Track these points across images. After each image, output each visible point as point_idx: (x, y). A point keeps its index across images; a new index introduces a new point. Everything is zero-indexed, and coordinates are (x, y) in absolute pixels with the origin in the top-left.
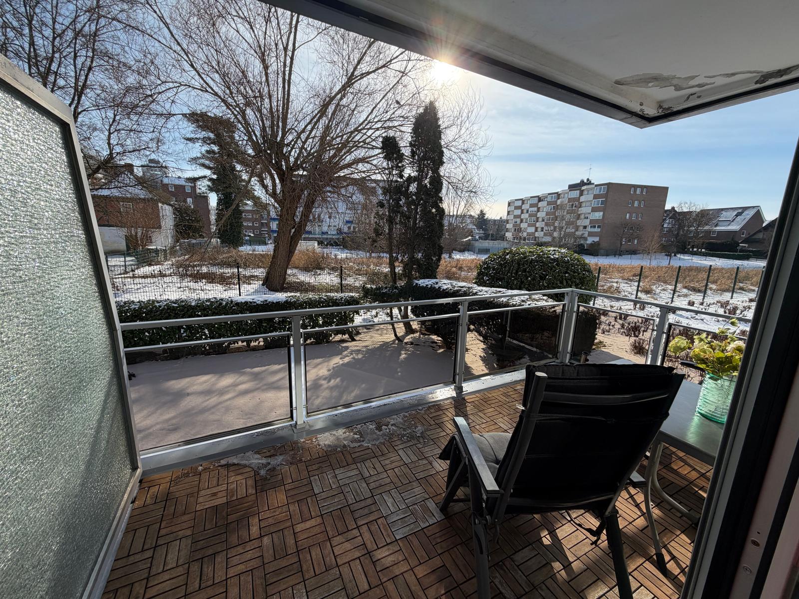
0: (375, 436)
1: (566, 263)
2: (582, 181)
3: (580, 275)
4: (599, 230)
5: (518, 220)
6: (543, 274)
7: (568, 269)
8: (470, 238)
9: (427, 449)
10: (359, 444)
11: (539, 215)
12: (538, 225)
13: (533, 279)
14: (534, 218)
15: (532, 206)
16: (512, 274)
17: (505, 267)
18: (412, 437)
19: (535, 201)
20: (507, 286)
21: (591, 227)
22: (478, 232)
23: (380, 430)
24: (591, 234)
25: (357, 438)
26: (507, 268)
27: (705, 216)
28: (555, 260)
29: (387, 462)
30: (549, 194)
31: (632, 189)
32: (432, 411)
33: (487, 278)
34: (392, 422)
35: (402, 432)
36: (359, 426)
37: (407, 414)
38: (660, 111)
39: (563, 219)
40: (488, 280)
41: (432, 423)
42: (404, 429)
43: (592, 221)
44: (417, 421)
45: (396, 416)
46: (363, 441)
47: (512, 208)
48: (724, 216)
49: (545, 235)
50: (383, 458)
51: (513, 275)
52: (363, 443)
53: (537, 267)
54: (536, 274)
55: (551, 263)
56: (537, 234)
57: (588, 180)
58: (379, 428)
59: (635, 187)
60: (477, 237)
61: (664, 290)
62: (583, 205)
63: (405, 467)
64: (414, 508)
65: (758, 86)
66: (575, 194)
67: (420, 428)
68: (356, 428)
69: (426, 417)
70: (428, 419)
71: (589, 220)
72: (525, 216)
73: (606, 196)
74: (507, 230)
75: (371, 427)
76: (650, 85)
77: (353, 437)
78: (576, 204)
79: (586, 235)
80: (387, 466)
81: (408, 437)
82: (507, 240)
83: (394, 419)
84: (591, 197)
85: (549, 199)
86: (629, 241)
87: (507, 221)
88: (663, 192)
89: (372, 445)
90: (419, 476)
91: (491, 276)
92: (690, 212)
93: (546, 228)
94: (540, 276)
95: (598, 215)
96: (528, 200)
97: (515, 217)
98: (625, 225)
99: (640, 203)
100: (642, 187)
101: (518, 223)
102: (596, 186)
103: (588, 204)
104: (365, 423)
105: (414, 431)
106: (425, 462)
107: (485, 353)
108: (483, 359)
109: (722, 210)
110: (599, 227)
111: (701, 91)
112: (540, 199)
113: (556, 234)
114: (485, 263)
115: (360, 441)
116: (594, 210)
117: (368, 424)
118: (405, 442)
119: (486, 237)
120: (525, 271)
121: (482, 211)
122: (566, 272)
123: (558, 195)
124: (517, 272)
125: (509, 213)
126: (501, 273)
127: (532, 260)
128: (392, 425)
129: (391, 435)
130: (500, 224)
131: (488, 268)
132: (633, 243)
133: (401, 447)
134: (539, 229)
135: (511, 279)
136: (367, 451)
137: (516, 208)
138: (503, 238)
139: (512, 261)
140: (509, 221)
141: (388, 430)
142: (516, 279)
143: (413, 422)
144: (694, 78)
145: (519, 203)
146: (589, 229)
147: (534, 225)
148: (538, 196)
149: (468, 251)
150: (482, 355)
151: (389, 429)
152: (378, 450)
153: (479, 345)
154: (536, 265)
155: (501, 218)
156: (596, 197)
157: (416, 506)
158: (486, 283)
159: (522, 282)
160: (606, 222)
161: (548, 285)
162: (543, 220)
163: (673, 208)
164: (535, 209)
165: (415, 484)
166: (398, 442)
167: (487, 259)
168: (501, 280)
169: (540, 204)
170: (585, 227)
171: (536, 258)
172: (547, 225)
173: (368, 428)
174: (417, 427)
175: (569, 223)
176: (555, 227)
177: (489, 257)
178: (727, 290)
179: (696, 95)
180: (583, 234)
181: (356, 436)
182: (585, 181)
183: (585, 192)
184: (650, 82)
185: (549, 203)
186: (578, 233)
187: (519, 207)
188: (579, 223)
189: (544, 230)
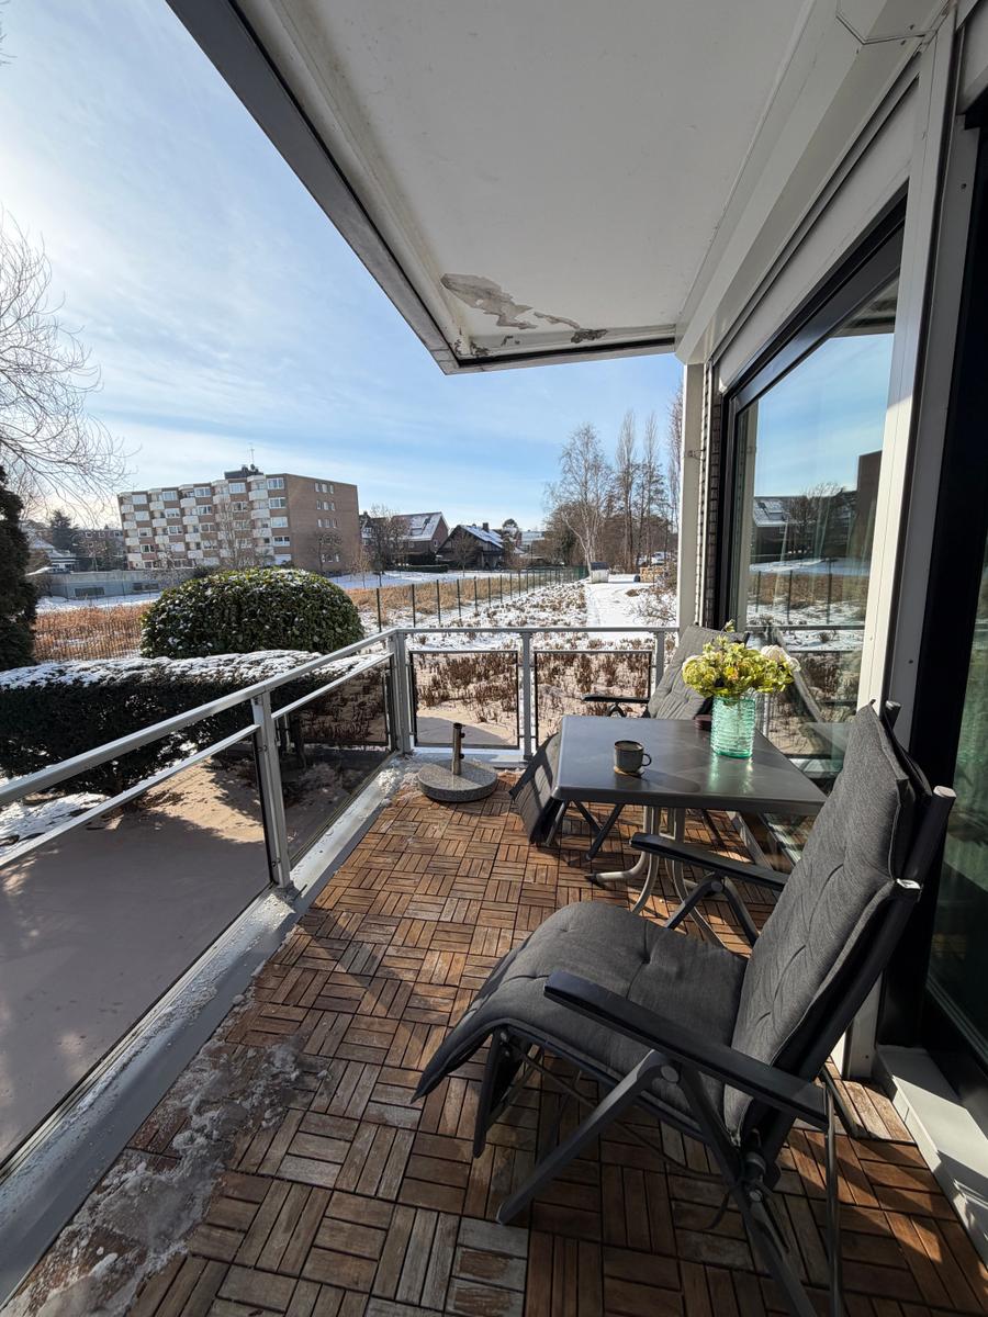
0: (173, 1200)
1: (316, 592)
2: (245, 469)
3: (342, 609)
4: (287, 544)
5: (148, 531)
6: (288, 616)
7: (323, 602)
8: (46, 569)
9: (343, 1093)
10: (134, 1284)
11: (186, 520)
12: (188, 538)
13: (274, 627)
14: (176, 528)
15: (168, 505)
16: (229, 624)
17: (212, 613)
18: (283, 1095)
19: (173, 497)
20: (226, 647)
21: (276, 540)
22: (61, 555)
23: (173, 1159)
24: (278, 551)
25: (112, 1269)
26: (217, 615)
27: (400, 523)
28: (299, 589)
29: (279, 1240)
30: (196, 486)
31: (317, 486)
32: (272, 983)
33: (176, 641)
34: (193, 1100)
35: (247, 1105)
36: (83, 1218)
37: (215, 1043)
38: (474, 351)
39: (229, 527)
40: (179, 644)
41: (297, 1014)
42: (243, 1092)
43: (274, 531)
44: (258, 1039)
45: (189, 1075)
46: (142, 1257)
47: (127, 508)
48: (418, 523)
49: (206, 554)
50: (258, 1242)
51: (234, 625)
52: (148, 1267)
53: (274, 604)
54: (277, 616)
55: (294, 595)
56: (191, 556)
57: (253, 467)
58: (163, 1157)
59: (320, 482)
60: (62, 566)
61: (400, 617)
62: (256, 505)
63: (340, 1203)
64: (460, 1296)
65: (574, 345)
66: (239, 488)
67: (281, 1055)
68: (74, 1235)
69: (271, 1010)
70: (282, 1012)
71: (269, 530)
72: (159, 523)
73: (285, 492)
74: (129, 550)
75: (131, 1177)
76: (479, 302)
77: (92, 1284)
78: (243, 504)
79: (271, 552)
80: (291, 1256)
81: (272, 1104)
82: (133, 569)
83: (190, 1088)
84: (264, 494)
85: (197, 494)
86: (330, 558)
87: (125, 533)
88: (351, 490)
89: (184, 1237)
90: (389, 1187)
91: (185, 635)
92: (384, 519)
93: (203, 543)
94: (284, 621)
95: (280, 522)
96: (158, 494)
97: (140, 524)
98: (319, 536)
99: (330, 506)
100: (329, 483)
101: (150, 535)
102: (268, 477)
103: (262, 504)
104: (98, 1187)
105: (275, 1076)
106: (368, 1133)
107: (223, 787)
108: (228, 800)
109: (412, 516)
110: (287, 539)
111: (519, 335)
112: (181, 495)
113: (224, 553)
114: (157, 610)
115: (129, 1271)
116: (273, 513)
117: (111, 1180)
118: (277, 1128)
119: (83, 564)
120: (253, 614)
121: (58, 514)
122: (322, 608)
123: (212, 489)
124: (239, 621)
125: (124, 517)
126: (205, 625)
127: (261, 593)
128: (199, 1111)
129: (222, 1148)
130: (108, 538)
131: (170, 619)
132: (334, 560)
133: (278, 1151)
134: (193, 546)
135: (230, 634)
136: (186, 1278)
137: (138, 508)
138: (124, 565)
139: (222, 600)
140: (130, 533)
141: (201, 1140)
142: (239, 632)
143: (251, 1053)
144: (523, 312)
145: (143, 500)
146: (273, 543)
147: (182, 539)
148: (176, 489)
149: (50, 595)
150: (218, 794)
151: (200, 1130)
152: (217, 1233)
153: (197, 778)
154: (272, 602)
155: (106, 527)
156: (271, 494)
157: (457, 1284)
158: (175, 650)
159: (254, 636)
160: (294, 531)
161: (301, 633)
162: (196, 531)
163: (366, 513)
164: (177, 510)
165: (401, 1219)
166: (260, 1146)
167: (160, 602)
168: (209, 638)
169: (184, 503)
170: (267, 540)
171: (266, 588)
172: (205, 537)
173: (124, 1194)
174: (271, 1055)
175: (242, 535)
176: (220, 542)
177: (165, 597)
178: (452, 608)
179: (513, 340)
180: (267, 551)
181: (99, 1268)
182: (249, 468)
183: (254, 486)
184: (481, 297)
185: (199, 501)
186: (260, 550)
187: (145, 508)
188: (256, 533)
189: (202, 546)
